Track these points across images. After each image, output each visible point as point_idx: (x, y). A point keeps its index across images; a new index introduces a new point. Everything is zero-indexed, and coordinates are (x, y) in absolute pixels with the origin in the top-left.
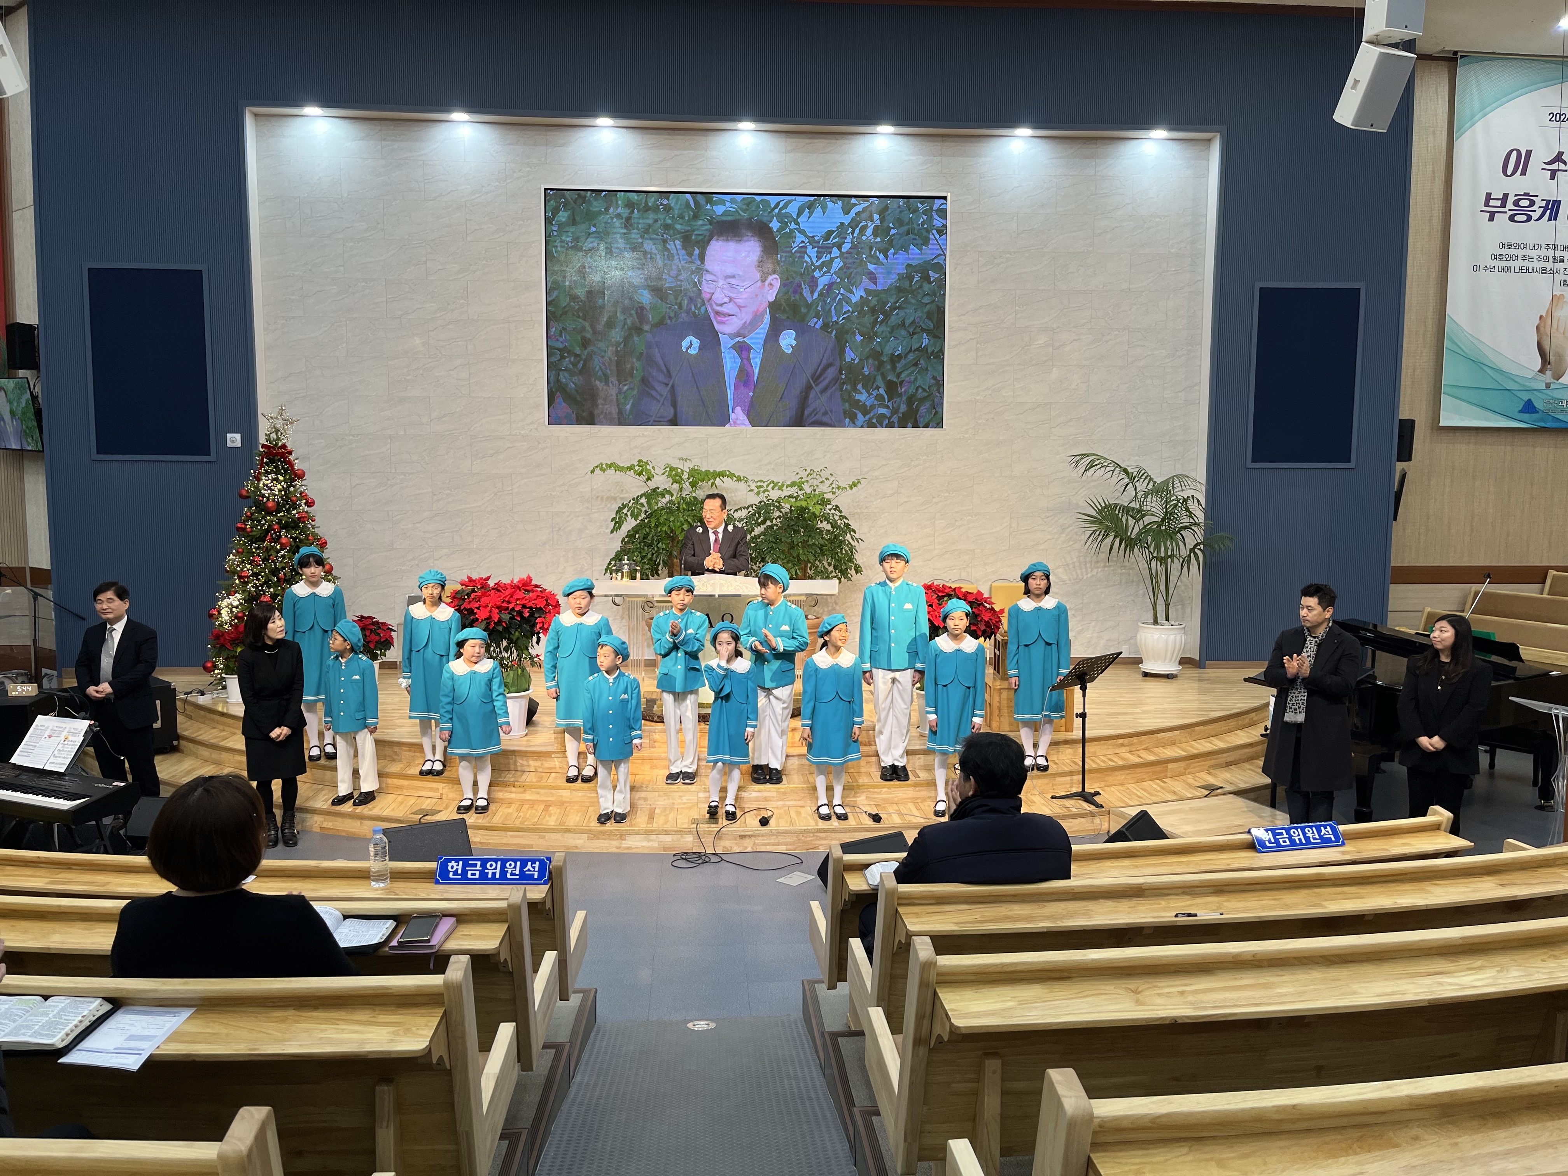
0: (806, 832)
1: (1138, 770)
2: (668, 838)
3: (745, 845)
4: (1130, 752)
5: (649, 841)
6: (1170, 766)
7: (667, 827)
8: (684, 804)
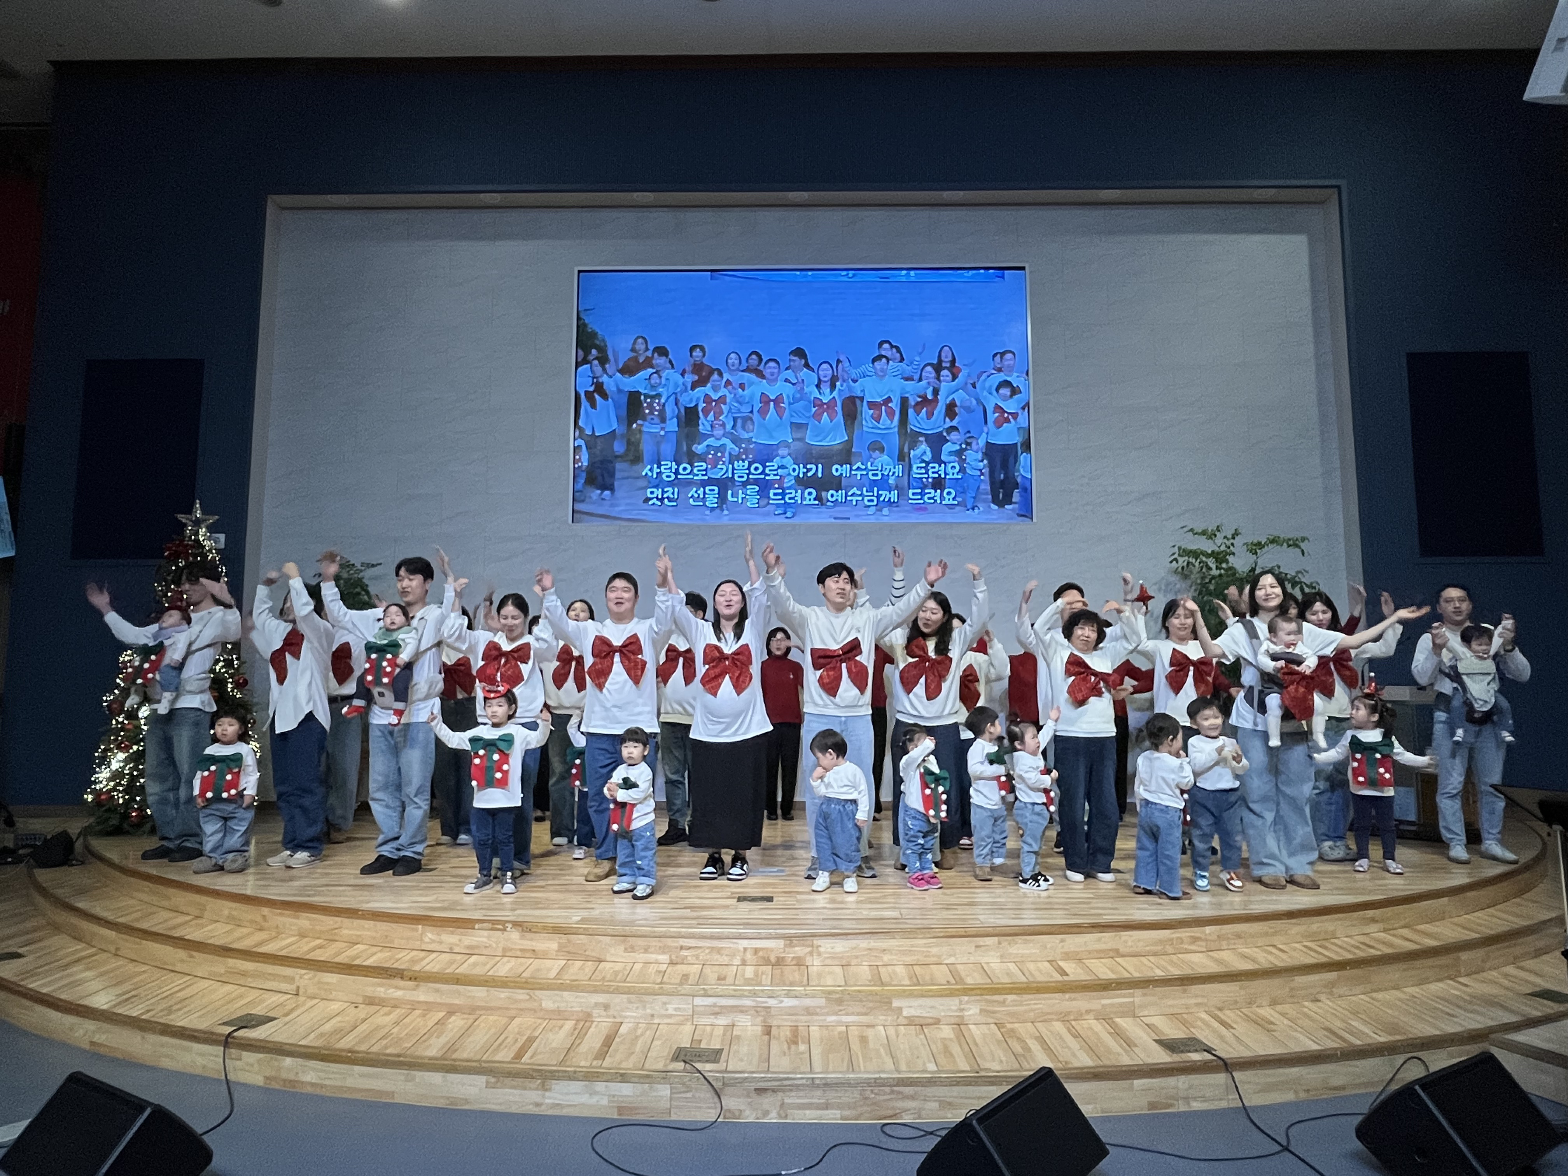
0: (877, 1083)
1: (1418, 963)
2: (626, 1090)
3: (766, 1107)
4: (1385, 930)
5: (593, 1093)
6: (1464, 956)
7: (629, 1065)
8: (670, 1016)
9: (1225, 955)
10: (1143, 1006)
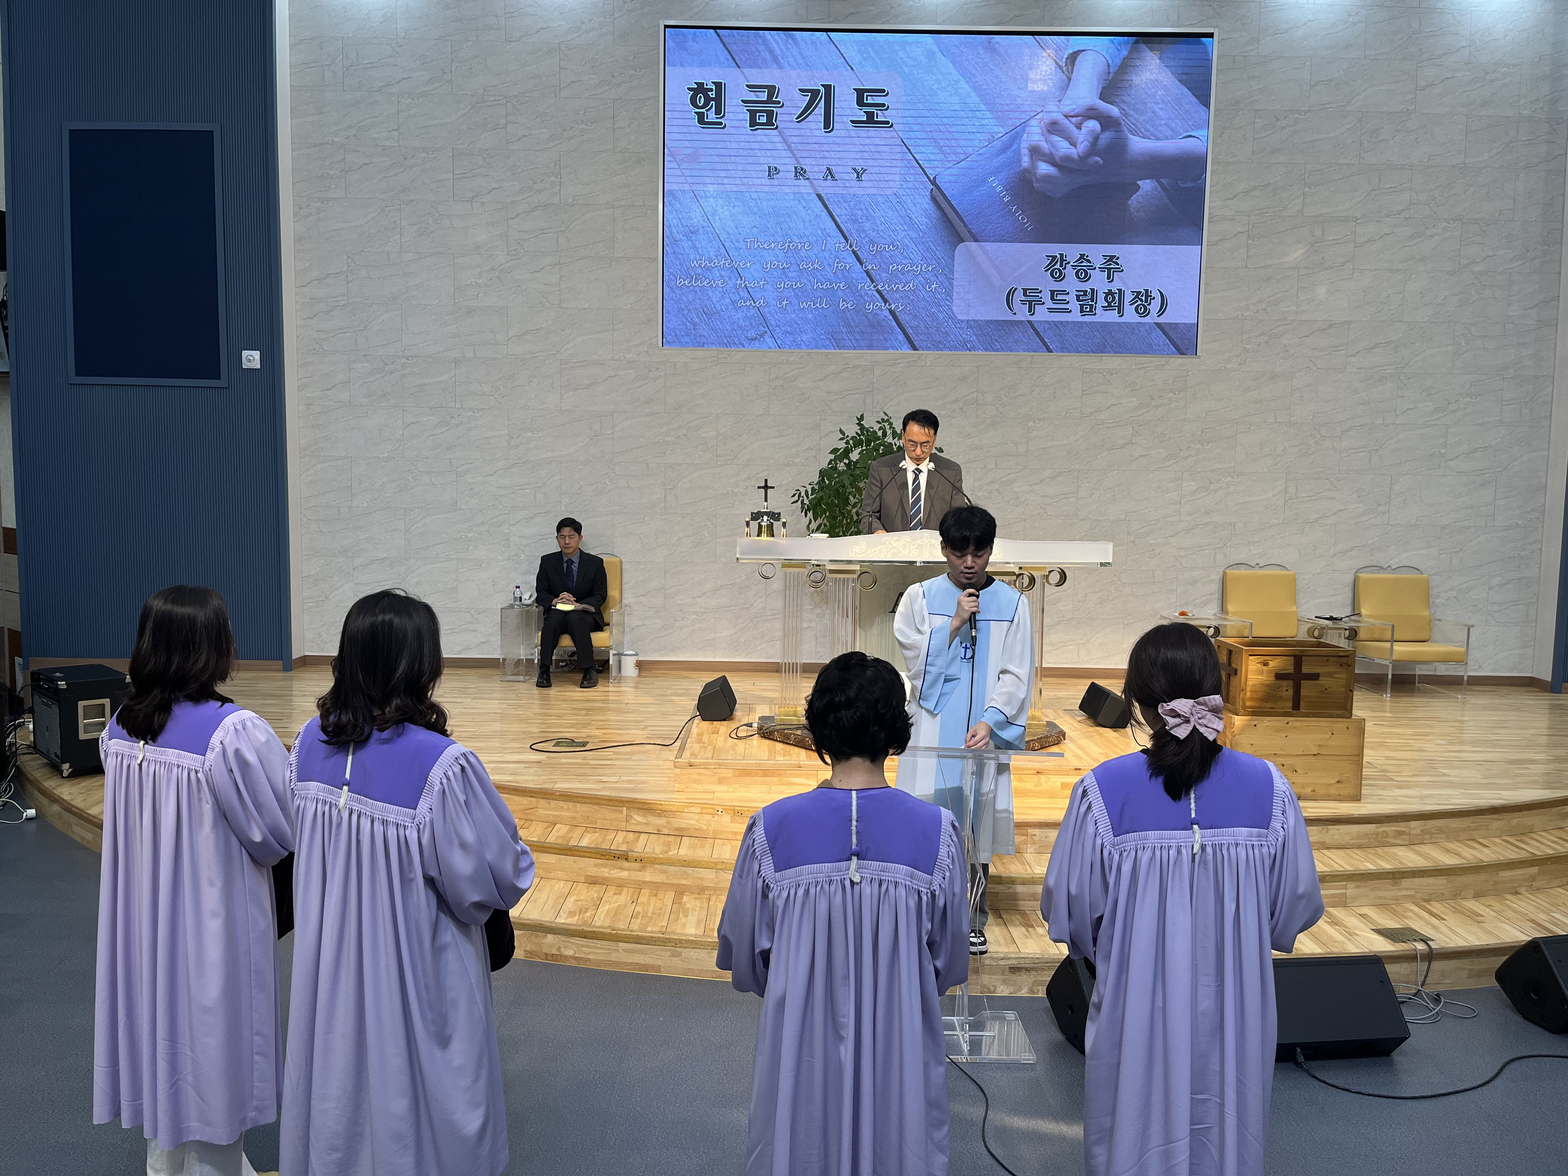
9: (1427, 849)
10: (1355, 898)
